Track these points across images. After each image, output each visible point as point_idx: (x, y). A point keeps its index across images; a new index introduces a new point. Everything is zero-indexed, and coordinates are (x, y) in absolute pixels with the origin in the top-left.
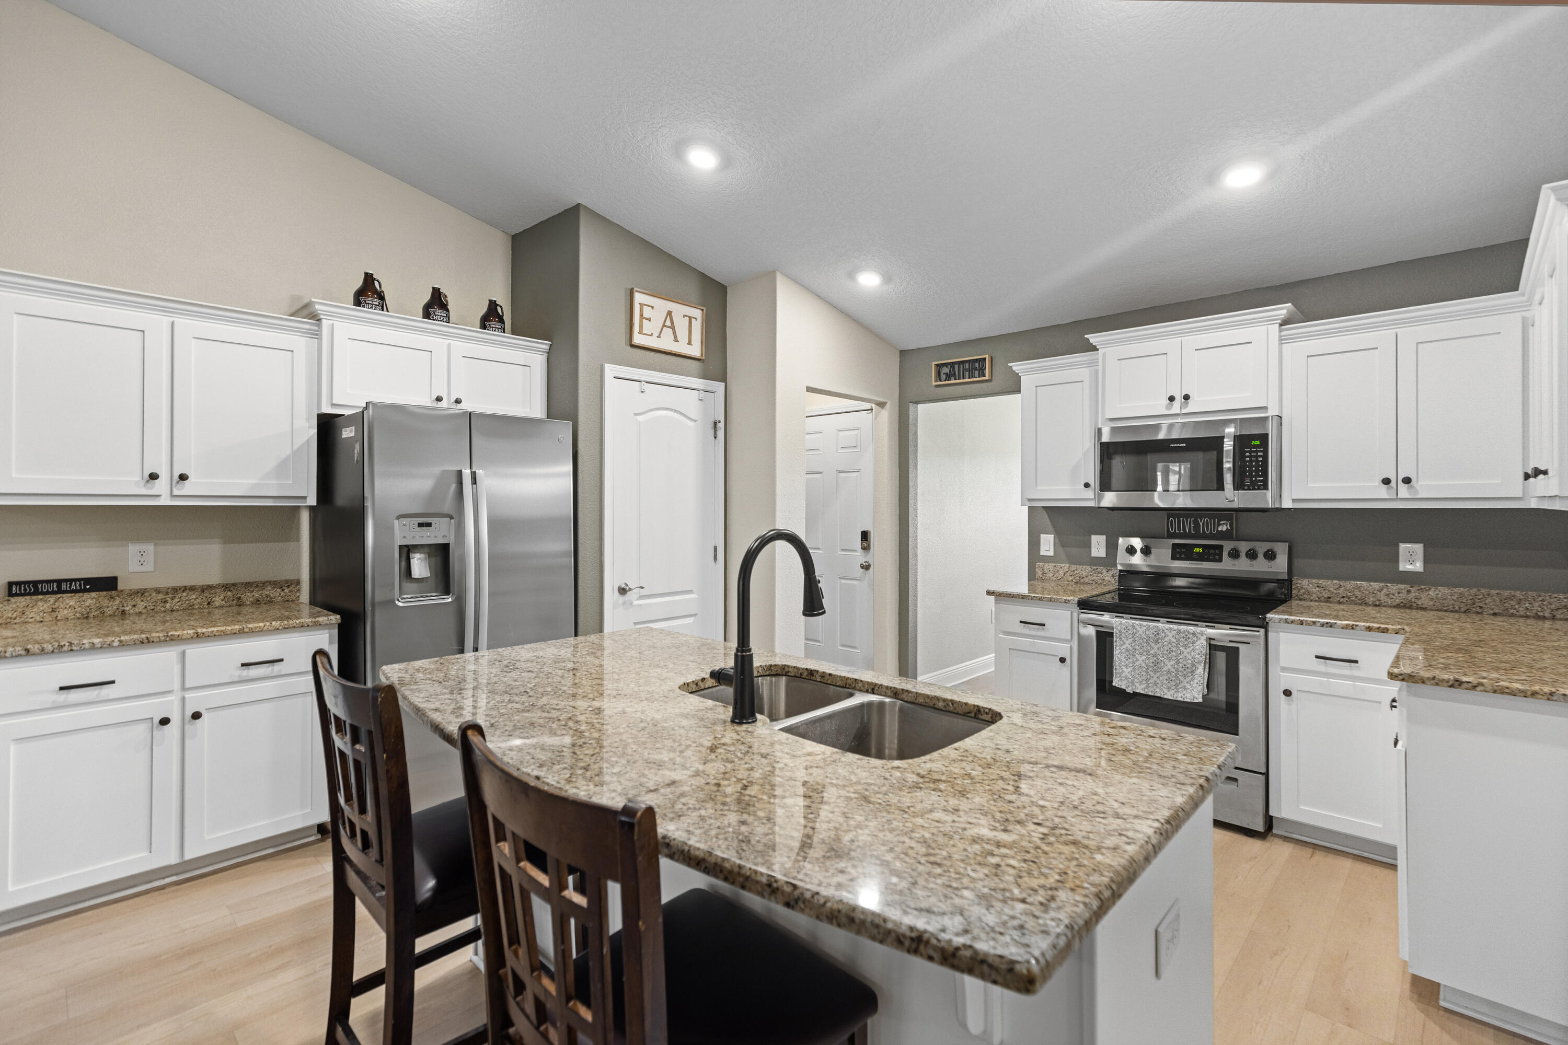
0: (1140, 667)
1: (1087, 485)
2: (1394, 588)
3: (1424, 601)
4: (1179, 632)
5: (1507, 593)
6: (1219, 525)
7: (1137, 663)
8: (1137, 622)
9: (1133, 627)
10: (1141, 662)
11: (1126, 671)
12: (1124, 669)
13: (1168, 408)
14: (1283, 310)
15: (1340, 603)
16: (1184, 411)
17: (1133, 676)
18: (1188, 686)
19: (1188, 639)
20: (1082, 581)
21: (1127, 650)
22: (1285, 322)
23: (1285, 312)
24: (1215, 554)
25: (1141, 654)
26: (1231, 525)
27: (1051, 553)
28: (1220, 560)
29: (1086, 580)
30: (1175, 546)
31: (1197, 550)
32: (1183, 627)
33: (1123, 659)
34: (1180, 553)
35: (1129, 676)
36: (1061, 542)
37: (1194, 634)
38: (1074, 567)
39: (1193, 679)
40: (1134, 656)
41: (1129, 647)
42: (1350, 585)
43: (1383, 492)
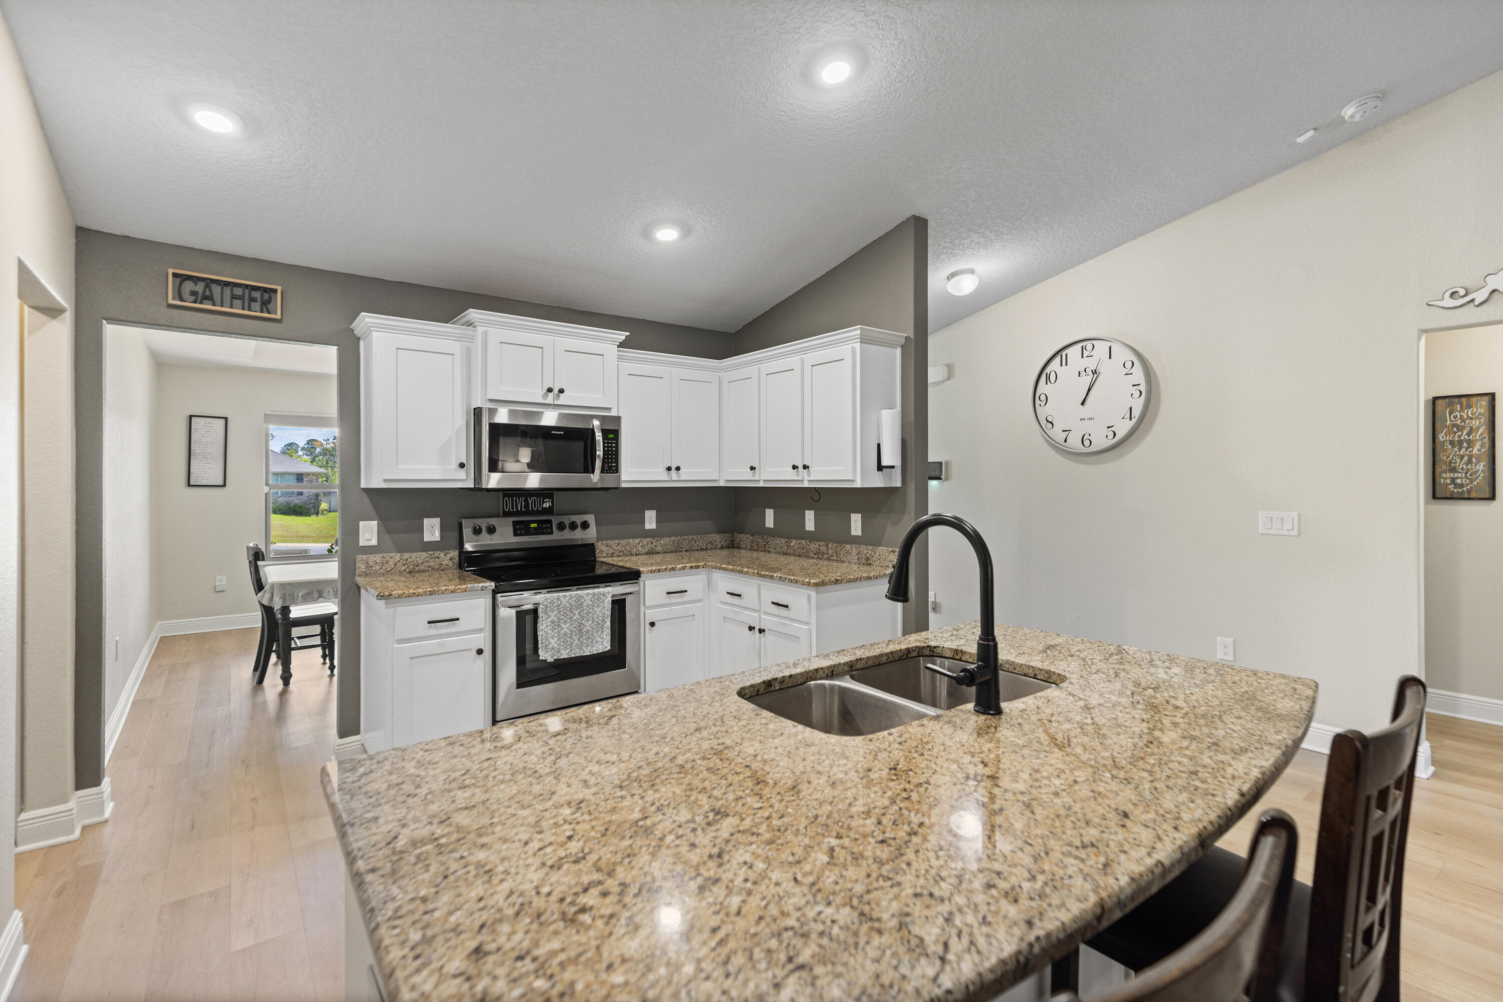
0: (565, 634)
1: (462, 465)
2: (645, 541)
3: (659, 549)
4: (594, 595)
5: (691, 537)
6: (544, 502)
7: (563, 632)
8: (561, 594)
9: (558, 599)
10: (565, 629)
11: (553, 642)
12: (551, 640)
13: (545, 396)
14: (622, 336)
15: (619, 556)
16: (556, 402)
17: (559, 645)
18: (599, 640)
19: (598, 598)
20: (417, 569)
21: (553, 622)
22: (621, 345)
23: (624, 338)
24: (547, 528)
25: (565, 622)
26: (552, 503)
27: (374, 542)
28: (552, 533)
29: (422, 567)
30: (515, 524)
31: (533, 525)
32: (596, 590)
33: (550, 632)
34: (520, 529)
35: (556, 646)
36: (386, 529)
37: (604, 594)
38: (406, 555)
39: (602, 632)
40: (559, 626)
41: (555, 619)
42: (623, 542)
43: (664, 476)
